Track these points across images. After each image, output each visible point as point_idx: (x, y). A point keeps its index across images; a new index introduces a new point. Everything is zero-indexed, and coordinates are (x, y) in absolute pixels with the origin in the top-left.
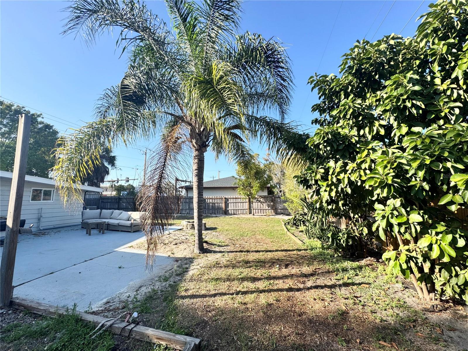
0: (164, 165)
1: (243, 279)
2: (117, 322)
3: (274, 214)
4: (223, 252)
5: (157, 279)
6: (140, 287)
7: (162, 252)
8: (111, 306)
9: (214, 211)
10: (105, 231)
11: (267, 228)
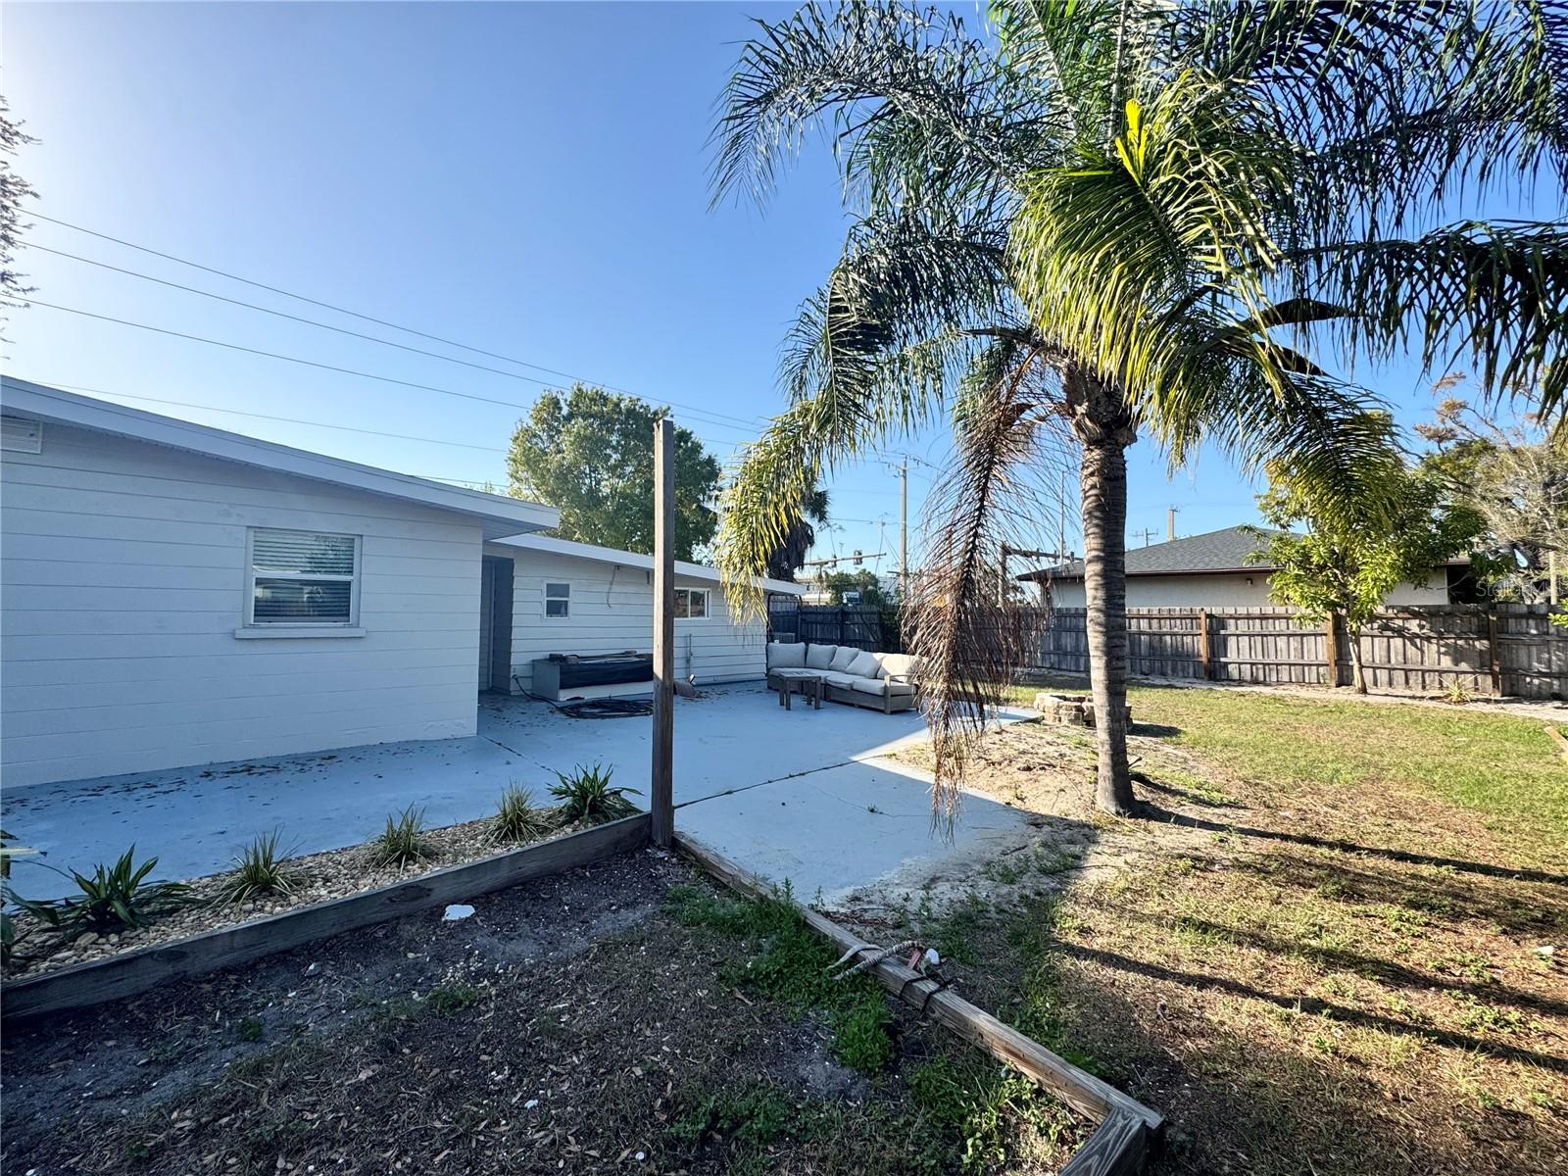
0: (982, 506)
1: (1334, 959)
2: (890, 959)
3: (1498, 696)
4: (1221, 828)
5: (978, 867)
6: (934, 880)
7: (981, 785)
8: (865, 910)
9: (1157, 664)
10: (822, 703)
11: (1451, 760)
